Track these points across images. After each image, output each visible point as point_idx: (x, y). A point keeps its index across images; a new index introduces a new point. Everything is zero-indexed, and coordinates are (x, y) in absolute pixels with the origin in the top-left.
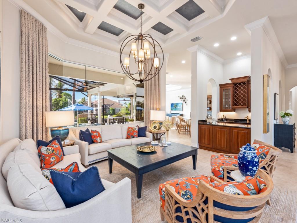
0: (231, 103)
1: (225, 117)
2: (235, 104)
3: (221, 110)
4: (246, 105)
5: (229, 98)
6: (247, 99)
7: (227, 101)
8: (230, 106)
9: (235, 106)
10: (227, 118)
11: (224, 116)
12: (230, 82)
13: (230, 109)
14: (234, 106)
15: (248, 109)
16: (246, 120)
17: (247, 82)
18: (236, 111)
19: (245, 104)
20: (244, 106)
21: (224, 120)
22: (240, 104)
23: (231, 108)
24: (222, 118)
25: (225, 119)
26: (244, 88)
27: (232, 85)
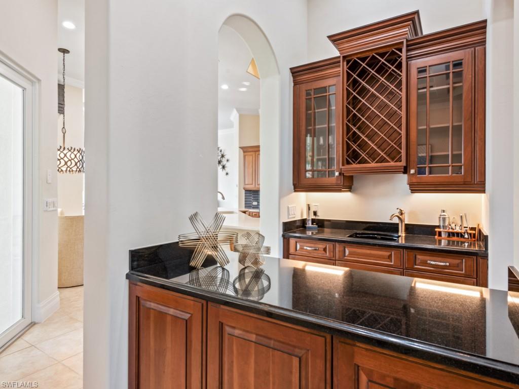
0: (337, 153)
1: (315, 213)
2: (352, 156)
3: (299, 185)
4: (400, 160)
5: (329, 131)
6: (403, 133)
7: (322, 141)
8: (335, 167)
9: (354, 166)
10: (321, 216)
11: (309, 209)
12: (334, 52)
13: (332, 180)
14: (348, 163)
15: (406, 176)
16: (394, 228)
17: (404, 50)
18: (356, 184)
19: (394, 155)
20: (392, 164)
21: (309, 224)
22: (373, 155)
23: (337, 174)
24: (305, 217)
25: (313, 221)
26: (391, 95)
27: (342, 68)
